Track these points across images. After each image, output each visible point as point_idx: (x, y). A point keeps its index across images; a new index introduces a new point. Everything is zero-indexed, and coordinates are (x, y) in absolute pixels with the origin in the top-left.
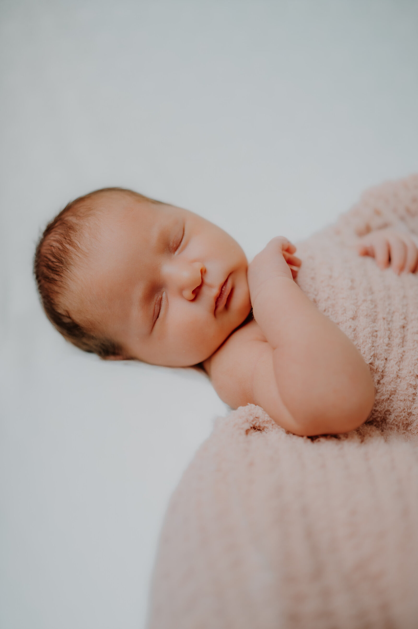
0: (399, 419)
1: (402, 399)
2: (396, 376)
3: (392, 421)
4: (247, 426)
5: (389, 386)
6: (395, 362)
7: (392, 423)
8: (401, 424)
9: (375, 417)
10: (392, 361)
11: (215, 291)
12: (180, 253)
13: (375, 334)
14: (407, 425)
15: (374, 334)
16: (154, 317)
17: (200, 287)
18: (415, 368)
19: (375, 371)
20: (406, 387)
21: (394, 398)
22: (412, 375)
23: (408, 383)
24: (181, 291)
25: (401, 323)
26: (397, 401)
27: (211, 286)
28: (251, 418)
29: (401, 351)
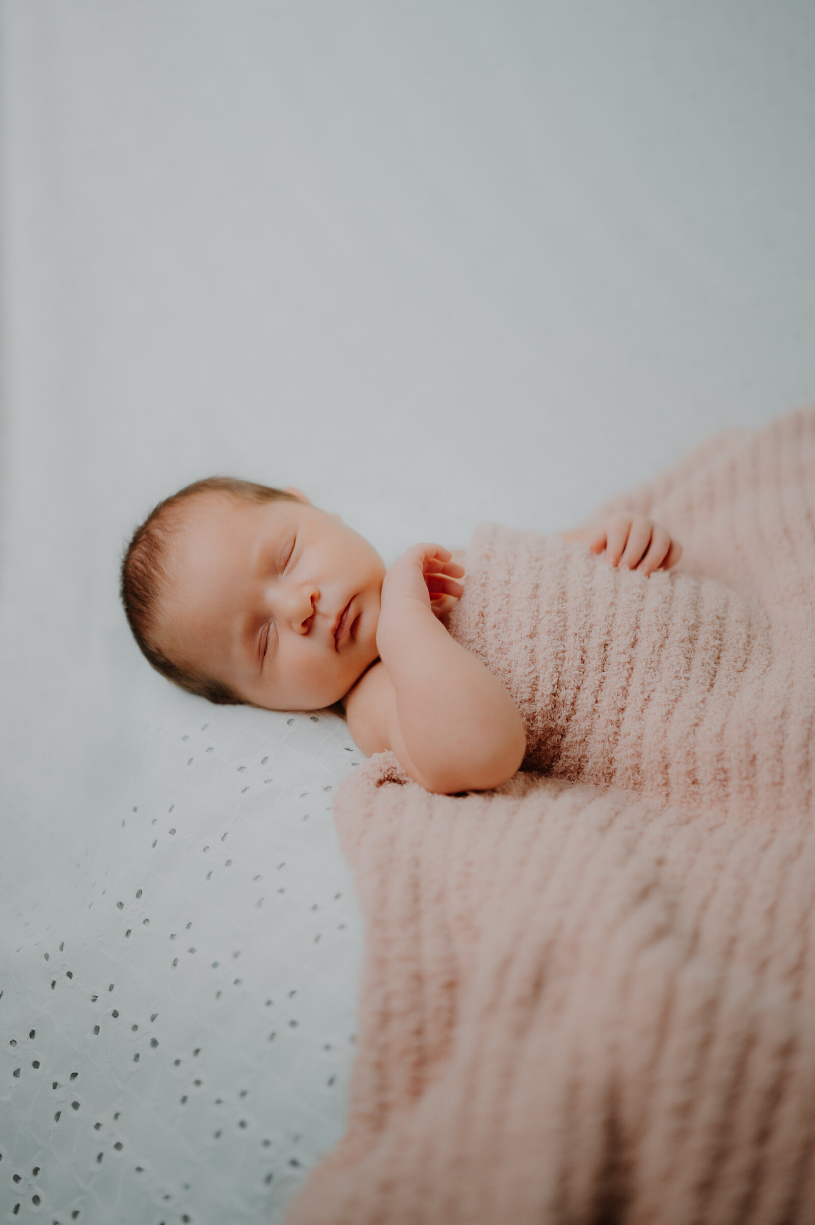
0: (598, 767)
1: (599, 740)
2: (591, 710)
3: (590, 770)
4: (380, 776)
5: (583, 724)
6: (590, 692)
7: (590, 772)
8: (601, 774)
9: (567, 765)
10: (587, 690)
11: (331, 623)
12: (289, 573)
13: (561, 655)
14: (610, 775)
15: (559, 656)
16: (260, 653)
17: (312, 617)
18: (618, 699)
19: (562, 703)
20: (605, 723)
21: (591, 739)
22: (613, 709)
23: (607, 719)
24: (289, 623)
25: (604, 638)
26: (595, 742)
27: (326, 616)
28: (387, 767)
29: (599, 676)
